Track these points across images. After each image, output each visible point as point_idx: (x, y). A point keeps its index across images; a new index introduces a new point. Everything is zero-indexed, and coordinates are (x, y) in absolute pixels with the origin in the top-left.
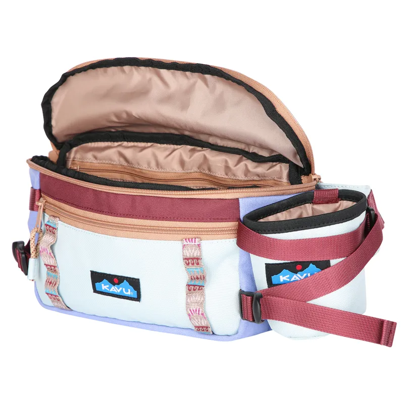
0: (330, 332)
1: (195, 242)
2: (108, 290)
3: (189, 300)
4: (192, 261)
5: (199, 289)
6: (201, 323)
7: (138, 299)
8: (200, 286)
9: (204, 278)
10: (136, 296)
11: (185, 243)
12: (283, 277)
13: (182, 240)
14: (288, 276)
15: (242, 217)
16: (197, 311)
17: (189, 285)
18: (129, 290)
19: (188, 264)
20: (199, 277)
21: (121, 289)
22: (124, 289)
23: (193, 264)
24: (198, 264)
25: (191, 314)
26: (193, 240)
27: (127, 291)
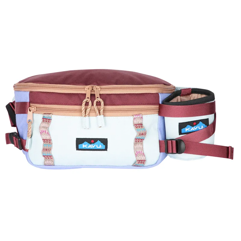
0: (206, 155)
1: (140, 116)
2: (87, 147)
3: (135, 147)
4: (139, 126)
5: (141, 141)
6: (142, 158)
7: (106, 149)
8: (142, 139)
9: (146, 134)
10: (104, 148)
11: (135, 117)
12: (187, 129)
13: (133, 115)
14: (189, 128)
15: (160, 103)
16: (140, 152)
17: (136, 139)
18: (100, 145)
19: (137, 127)
20: (143, 133)
21: (95, 145)
22: (97, 145)
23: (139, 127)
24: (142, 127)
25: (137, 154)
26: (139, 115)
27: (99, 146)
